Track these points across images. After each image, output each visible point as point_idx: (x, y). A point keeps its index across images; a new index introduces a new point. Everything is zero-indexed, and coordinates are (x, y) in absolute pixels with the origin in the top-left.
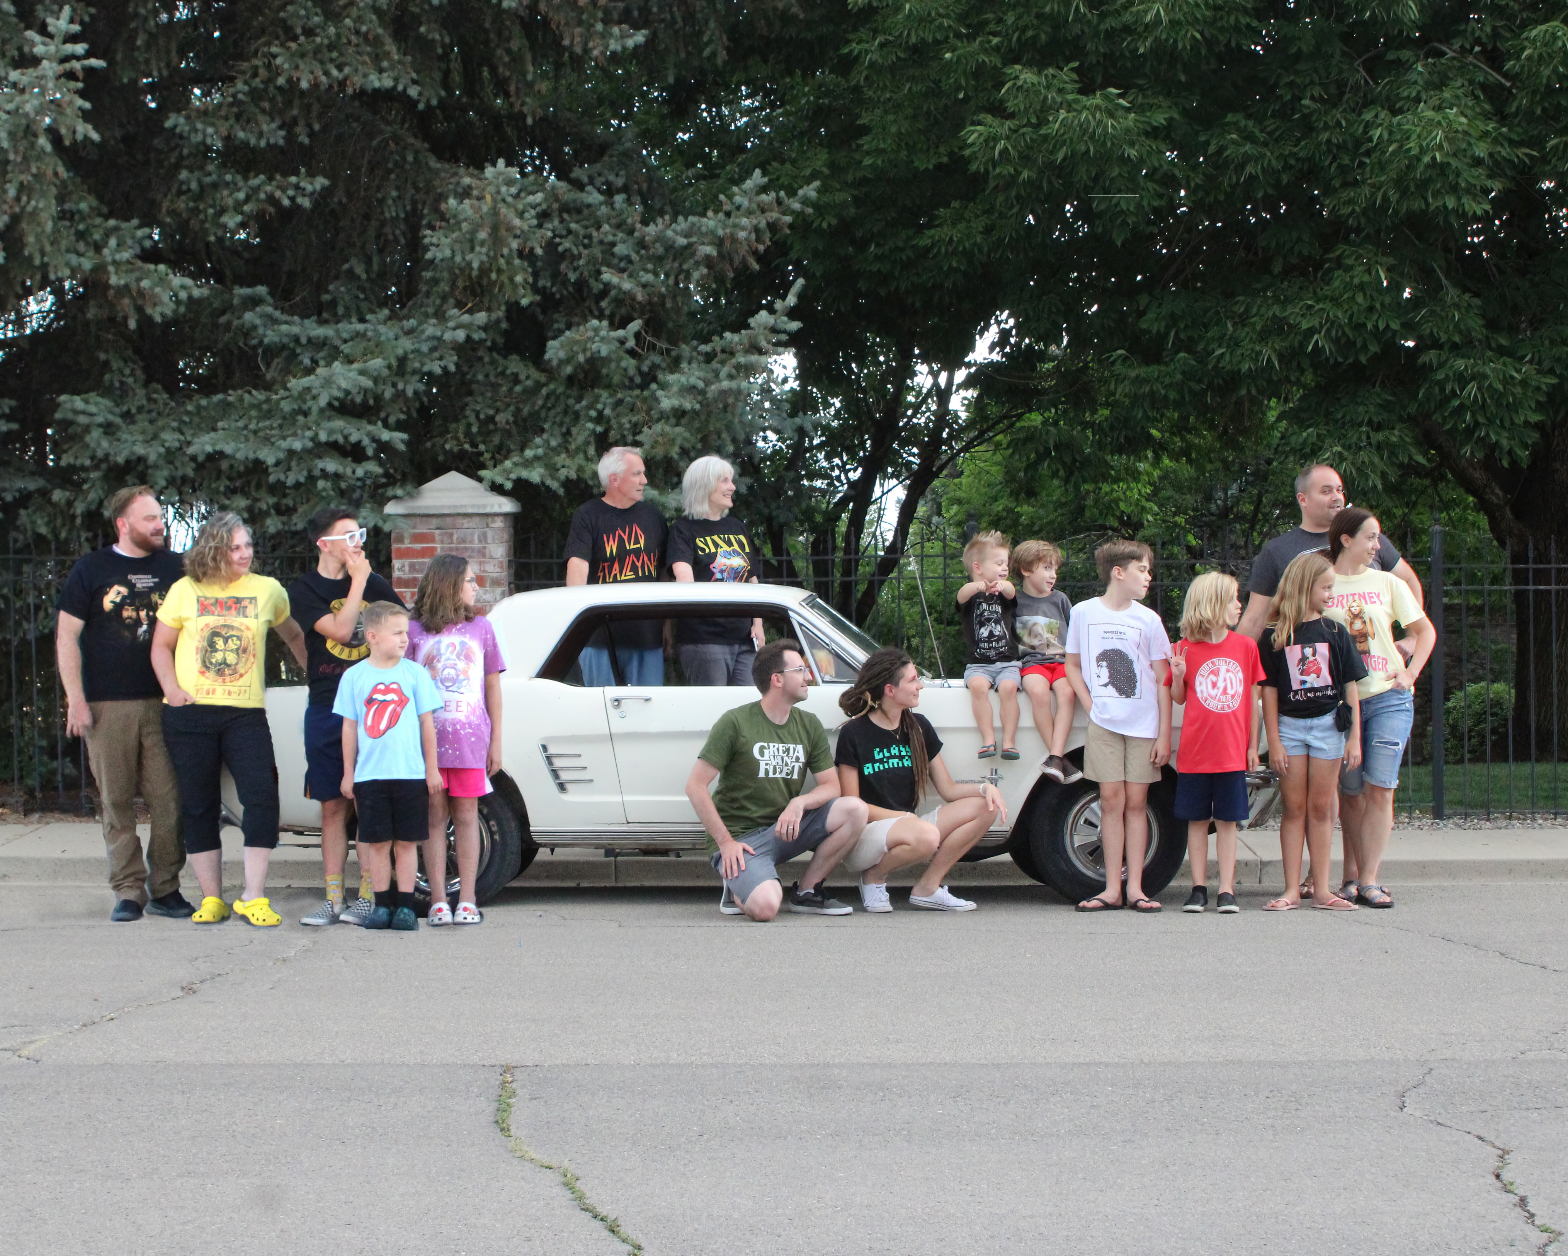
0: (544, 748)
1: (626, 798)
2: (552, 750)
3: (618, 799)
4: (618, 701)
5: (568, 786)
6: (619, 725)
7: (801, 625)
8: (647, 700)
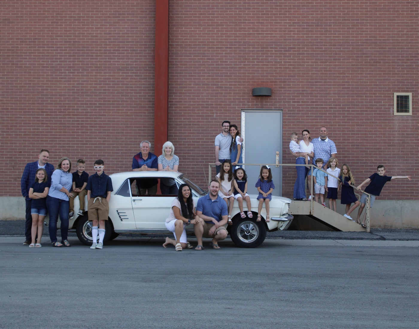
0: (117, 211)
1: (136, 223)
2: (119, 211)
3: (134, 223)
4: (134, 200)
5: (123, 220)
6: (134, 206)
7: (177, 182)
8: (141, 200)
